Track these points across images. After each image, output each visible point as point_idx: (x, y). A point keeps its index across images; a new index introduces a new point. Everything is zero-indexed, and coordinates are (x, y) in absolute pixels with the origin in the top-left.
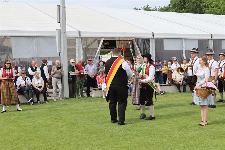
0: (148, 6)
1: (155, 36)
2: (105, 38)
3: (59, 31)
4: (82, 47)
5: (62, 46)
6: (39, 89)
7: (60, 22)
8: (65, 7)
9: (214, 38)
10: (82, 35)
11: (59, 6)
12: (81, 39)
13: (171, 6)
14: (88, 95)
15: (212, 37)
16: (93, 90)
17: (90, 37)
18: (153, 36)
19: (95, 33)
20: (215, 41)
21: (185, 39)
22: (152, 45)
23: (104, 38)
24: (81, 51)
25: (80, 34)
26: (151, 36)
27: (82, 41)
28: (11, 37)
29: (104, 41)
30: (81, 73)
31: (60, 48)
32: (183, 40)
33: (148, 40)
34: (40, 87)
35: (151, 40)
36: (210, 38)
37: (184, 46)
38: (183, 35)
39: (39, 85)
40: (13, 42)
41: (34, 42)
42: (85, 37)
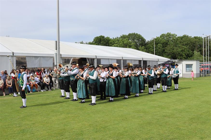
1: (97, 57)
2: (73, 58)
3: (56, 54)
5: (58, 62)
6: (47, 84)
9: (123, 59)
10: (62, 56)
11: (56, 41)
13: (94, 42)
15: (122, 58)
17: (66, 57)
18: (96, 57)
19: (69, 55)
20: (124, 60)
21: (111, 59)
22: (95, 61)
25: (61, 56)
26: (95, 57)
28: (26, 56)
29: (73, 59)
32: (110, 59)
33: (94, 59)
34: (48, 82)
35: (95, 59)
36: (122, 59)
37: (110, 63)
38: (110, 57)
39: (47, 81)
40: (27, 59)
41: (38, 59)
42: (64, 57)
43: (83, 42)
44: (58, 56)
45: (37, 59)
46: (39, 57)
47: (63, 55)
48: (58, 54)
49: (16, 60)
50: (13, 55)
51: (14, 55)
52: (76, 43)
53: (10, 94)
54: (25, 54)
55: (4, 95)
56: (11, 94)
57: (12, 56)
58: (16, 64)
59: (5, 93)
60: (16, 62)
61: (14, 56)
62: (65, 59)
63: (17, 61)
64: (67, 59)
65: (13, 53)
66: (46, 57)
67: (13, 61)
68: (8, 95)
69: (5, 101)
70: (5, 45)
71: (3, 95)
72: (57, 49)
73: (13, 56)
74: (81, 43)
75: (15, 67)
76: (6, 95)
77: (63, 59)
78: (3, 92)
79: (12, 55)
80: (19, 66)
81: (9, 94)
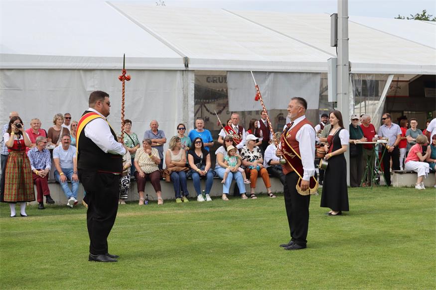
0: (424, 13)
3: (335, 63)
4: (352, 93)
5: (340, 90)
7: (336, 45)
8: (348, 17)
10: (353, 70)
11: (336, 15)
12: (352, 77)
14: (388, 182)
16: (396, 172)
17: (369, 75)
19: (378, 65)
23: (393, 76)
24: (350, 99)
25: (350, 68)
27: (352, 81)
28: (227, 71)
29: (393, 81)
30: (377, 141)
31: (336, 94)
40: (232, 82)
41: (267, 82)
42: (359, 75)
43: (426, 14)
44: (340, 68)
45: (266, 78)
46: (272, 75)
47: (358, 65)
48: (340, 62)
49: (195, 85)
50: (187, 66)
51: (191, 67)
52: (399, 18)
53: (179, 201)
54: (225, 62)
55: (160, 202)
56: (183, 201)
57: (183, 71)
58: (197, 96)
59: (161, 196)
60: (193, 92)
61: (188, 70)
62: (364, 82)
63: (198, 89)
64: (371, 81)
65: (186, 62)
66: (295, 75)
67: (185, 88)
68: (173, 204)
69: (166, 221)
70: (159, 35)
71: (157, 202)
72: (340, 43)
73: (186, 71)
74: (418, 18)
75: (193, 109)
76: (165, 201)
77: (355, 82)
78: (156, 191)
79: (182, 67)
80: (201, 107)
81: (174, 201)
